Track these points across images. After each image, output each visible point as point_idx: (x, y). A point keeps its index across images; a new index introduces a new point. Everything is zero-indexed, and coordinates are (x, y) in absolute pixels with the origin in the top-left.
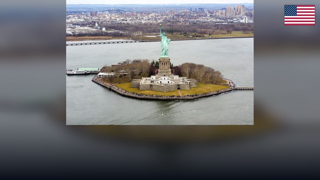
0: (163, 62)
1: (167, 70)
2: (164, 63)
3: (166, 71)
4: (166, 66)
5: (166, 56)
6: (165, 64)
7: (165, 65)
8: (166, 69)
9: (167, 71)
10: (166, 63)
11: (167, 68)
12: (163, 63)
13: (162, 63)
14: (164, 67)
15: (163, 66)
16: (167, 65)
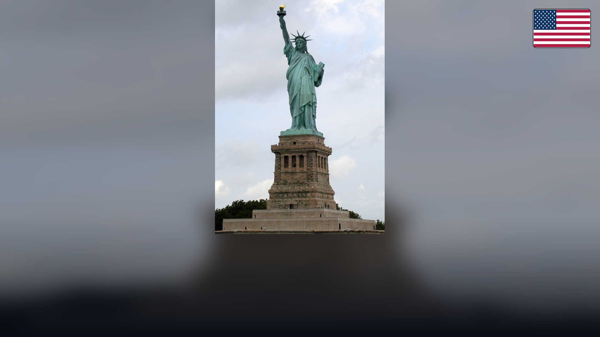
0: (288, 150)
1: (302, 183)
2: (294, 157)
3: (297, 188)
4: (298, 169)
5: (302, 128)
6: (298, 159)
7: (294, 166)
8: (299, 183)
9: (302, 188)
10: (301, 157)
11: (305, 176)
12: (290, 156)
13: (286, 158)
14: (292, 173)
15: (290, 169)
16: (301, 165)
